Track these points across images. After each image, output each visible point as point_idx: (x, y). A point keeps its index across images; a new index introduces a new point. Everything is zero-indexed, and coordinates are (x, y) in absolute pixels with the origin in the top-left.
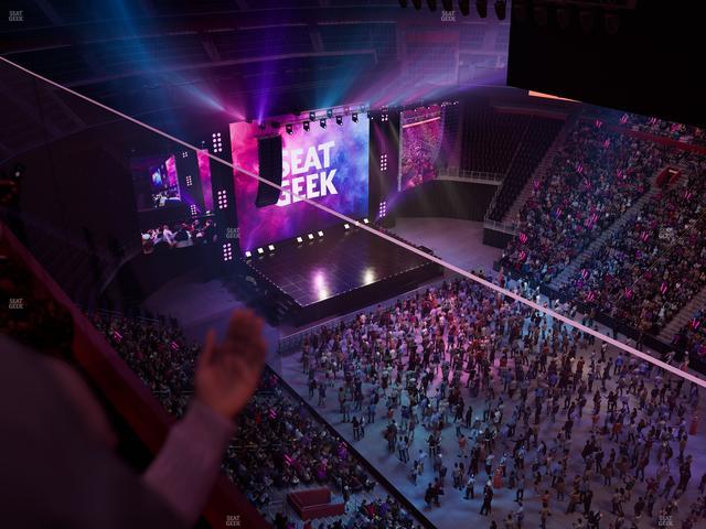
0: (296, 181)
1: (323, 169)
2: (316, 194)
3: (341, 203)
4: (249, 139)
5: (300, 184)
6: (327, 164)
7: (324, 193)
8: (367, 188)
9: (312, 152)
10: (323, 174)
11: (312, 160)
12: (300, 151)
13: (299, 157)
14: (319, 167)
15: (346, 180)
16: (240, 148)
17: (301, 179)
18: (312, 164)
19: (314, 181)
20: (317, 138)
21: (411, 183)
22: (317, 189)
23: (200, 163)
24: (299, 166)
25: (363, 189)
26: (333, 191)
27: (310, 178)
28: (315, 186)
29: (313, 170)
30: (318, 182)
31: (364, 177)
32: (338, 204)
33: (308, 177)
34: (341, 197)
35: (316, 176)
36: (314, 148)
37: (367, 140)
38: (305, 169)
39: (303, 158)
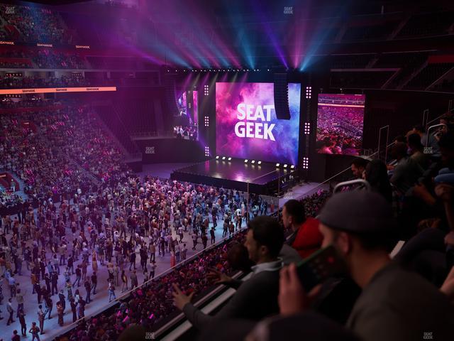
0: (249, 124)
1: (266, 122)
2: (261, 137)
3: (278, 148)
4: (225, 92)
5: (251, 127)
6: (269, 119)
7: (266, 137)
8: (297, 144)
9: (259, 109)
10: (266, 125)
11: (259, 114)
12: (252, 107)
13: (251, 110)
14: (263, 119)
15: (282, 133)
16: (220, 96)
17: (252, 124)
18: (259, 117)
19: (260, 128)
20: (263, 101)
21: (328, 150)
22: (262, 133)
23: (194, 97)
24: (251, 115)
25: (294, 143)
26: (272, 138)
27: (258, 125)
28: (260, 131)
29: (259, 121)
30: (262, 128)
31: (296, 135)
32: (275, 148)
33: (256, 124)
34: (278, 143)
35: (261, 125)
36: (260, 107)
37: (299, 110)
38: (255, 118)
39: (254, 111)
